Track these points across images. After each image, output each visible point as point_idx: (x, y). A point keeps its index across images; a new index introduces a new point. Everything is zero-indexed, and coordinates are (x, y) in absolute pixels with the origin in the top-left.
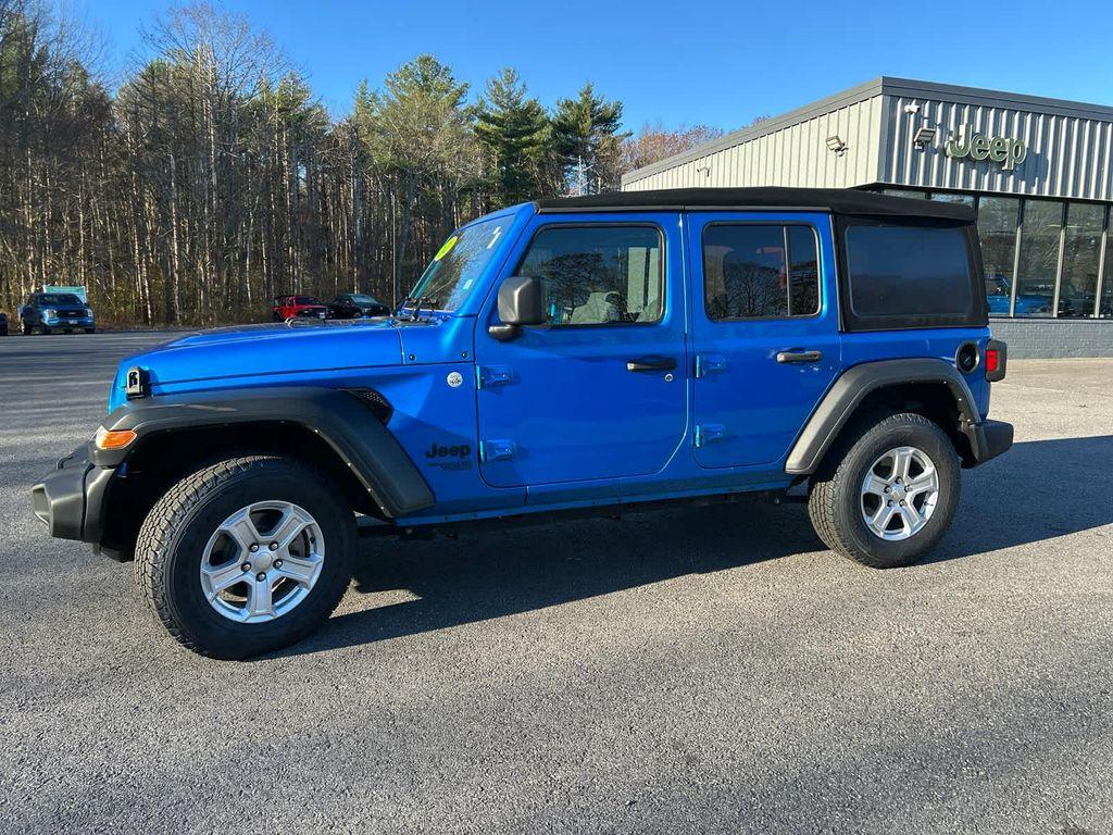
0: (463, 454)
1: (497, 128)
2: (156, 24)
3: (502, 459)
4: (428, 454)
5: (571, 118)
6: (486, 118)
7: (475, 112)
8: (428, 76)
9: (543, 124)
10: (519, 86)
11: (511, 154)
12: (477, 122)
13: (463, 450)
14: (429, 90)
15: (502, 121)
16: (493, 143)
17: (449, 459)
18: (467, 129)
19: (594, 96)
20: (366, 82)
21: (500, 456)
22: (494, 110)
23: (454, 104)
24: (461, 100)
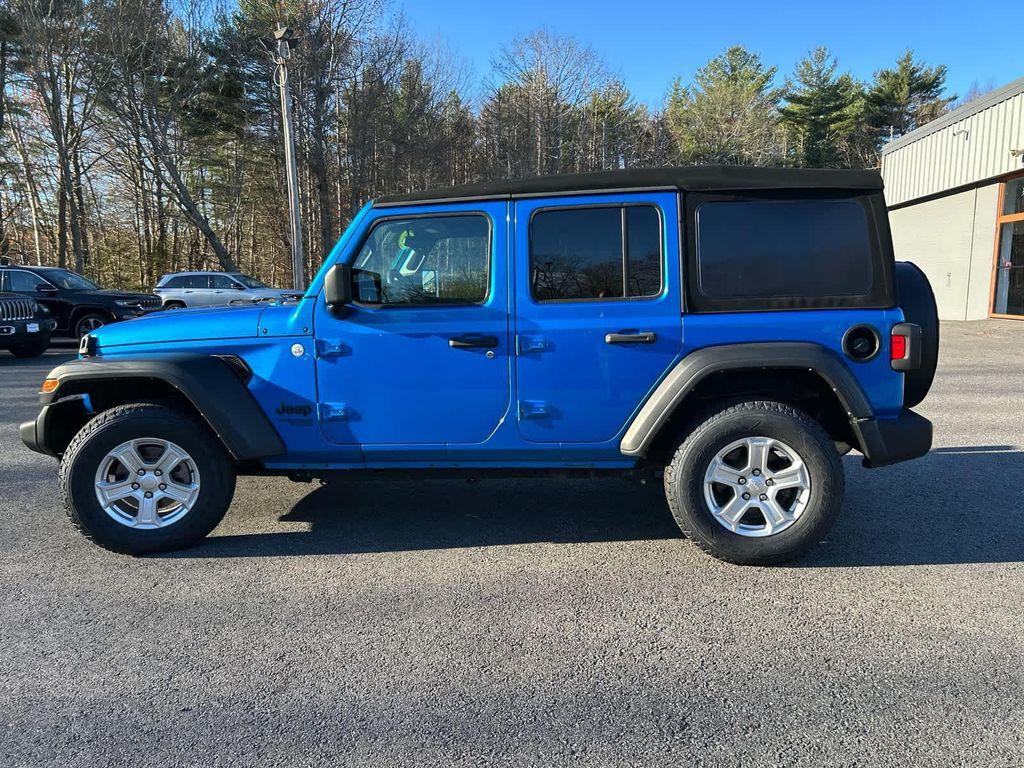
0: (305, 414)
1: (804, 107)
2: (503, 55)
3: (335, 419)
4: (278, 412)
5: (886, 89)
6: (792, 99)
7: (782, 93)
8: (737, 67)
9: (855, 98)
10: (829, 63)
11: (818, 130)
12: (784, 104)
13: (306, 409)
14: (736, 80)
15: (810, 100)
16: (799, 123)
17: (295, 416)
18: (773, 112)
19: (914, 64)
20: (680, 78)
21: (334, 417)
22: (801, 90)
23: (759, 90)
24: (768, 84)
